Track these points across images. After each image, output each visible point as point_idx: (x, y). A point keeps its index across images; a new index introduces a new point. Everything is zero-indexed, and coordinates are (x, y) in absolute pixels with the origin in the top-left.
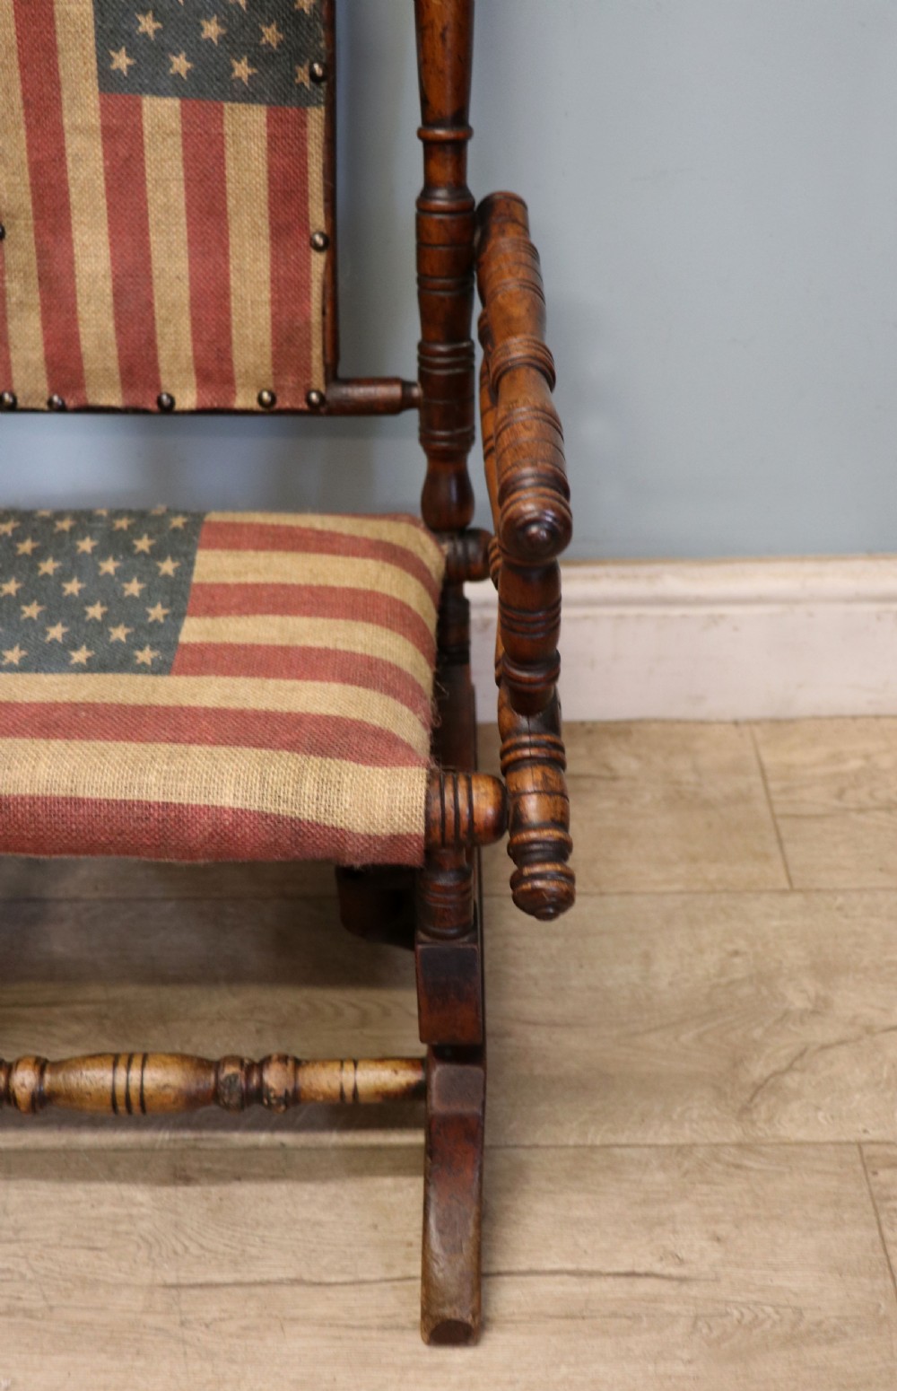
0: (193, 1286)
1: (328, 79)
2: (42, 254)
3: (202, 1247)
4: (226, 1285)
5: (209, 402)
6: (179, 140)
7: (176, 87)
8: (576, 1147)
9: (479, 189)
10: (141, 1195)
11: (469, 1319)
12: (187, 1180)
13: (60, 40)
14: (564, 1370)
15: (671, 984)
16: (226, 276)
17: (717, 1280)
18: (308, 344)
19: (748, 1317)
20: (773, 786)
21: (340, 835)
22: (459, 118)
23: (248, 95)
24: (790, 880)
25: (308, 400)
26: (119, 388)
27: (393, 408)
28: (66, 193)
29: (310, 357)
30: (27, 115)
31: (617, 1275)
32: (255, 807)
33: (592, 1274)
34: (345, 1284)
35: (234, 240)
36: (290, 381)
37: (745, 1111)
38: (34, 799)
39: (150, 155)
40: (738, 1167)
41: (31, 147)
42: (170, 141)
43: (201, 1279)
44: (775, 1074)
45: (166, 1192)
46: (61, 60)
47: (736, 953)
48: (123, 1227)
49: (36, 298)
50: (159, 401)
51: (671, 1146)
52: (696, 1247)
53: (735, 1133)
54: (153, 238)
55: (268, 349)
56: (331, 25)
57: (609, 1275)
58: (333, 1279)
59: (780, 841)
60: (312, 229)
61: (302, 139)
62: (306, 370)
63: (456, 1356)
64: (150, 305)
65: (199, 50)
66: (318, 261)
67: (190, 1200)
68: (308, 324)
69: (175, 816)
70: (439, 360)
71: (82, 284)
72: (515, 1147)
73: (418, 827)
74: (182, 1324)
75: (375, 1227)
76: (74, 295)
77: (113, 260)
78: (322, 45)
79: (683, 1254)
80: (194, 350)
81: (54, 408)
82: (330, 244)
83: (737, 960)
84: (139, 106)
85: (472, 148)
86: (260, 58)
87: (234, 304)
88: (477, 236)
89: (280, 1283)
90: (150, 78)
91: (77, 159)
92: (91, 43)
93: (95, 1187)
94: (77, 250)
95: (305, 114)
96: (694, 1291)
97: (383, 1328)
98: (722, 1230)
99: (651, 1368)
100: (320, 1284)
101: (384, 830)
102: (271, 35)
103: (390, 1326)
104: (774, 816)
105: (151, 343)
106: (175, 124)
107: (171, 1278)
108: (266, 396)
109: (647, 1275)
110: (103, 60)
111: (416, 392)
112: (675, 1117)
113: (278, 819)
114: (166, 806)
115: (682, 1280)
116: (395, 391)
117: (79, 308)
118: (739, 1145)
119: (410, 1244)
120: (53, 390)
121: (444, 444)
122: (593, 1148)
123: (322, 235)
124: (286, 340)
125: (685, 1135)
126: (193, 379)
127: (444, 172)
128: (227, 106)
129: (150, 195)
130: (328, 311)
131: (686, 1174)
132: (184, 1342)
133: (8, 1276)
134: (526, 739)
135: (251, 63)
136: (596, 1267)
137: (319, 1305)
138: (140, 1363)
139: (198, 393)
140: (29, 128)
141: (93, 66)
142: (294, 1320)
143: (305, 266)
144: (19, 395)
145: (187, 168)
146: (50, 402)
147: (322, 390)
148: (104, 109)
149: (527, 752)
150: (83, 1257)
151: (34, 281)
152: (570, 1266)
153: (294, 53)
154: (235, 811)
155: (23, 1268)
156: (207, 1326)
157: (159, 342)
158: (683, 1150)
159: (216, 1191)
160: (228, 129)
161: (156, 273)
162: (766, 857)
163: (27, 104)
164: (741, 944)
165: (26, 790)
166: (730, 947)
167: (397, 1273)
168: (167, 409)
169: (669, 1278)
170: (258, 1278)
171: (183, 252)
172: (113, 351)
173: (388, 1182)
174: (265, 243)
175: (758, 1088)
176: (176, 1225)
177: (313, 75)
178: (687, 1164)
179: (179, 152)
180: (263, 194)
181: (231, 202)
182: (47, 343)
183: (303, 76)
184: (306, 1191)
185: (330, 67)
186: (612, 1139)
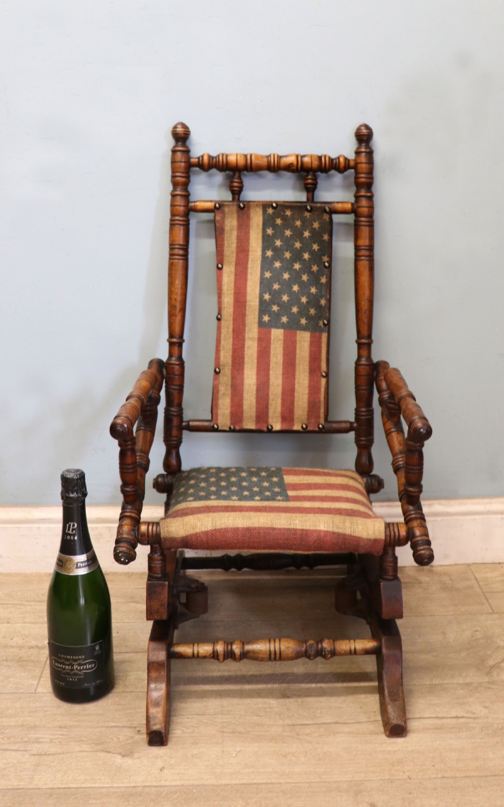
0: (299, 725)
1: (328, 325)
2: (233, 378)
3: (299, 715)
4: (310, 724)
5: (286, 427)
6: (282, 342)
7: (283, 326)
8: (429, 684)
9: (375, 358)
10: (273, 702)
11: (403, 724)
12: (288, 697)
13: (247, 313)
14: (438, 742)
15: (454, 640)
16: (294, 385)
17: (487, 717)
18: (319, 408)
19: (500, 727)
20: (481, 583)
21: (358, 539)
22: (369, 336)
23: (304, 329)
24: (493, 610)
25: (319, 427)
26: (254, 423)
27: (346, 431)
28: (243, 358)
29: (320, 412)
30: (234, 335)
31: (452, 718)
32: (331, 530)
33: (443, 718)
34: (353, 723)
35: (297, 373)
36: (313, 421)
37: (489, 673)
38: (260, 528)
39: (272, 347)
40: (489, 688)
41: (233, 344)
42: (279, 342)
43: (301, 723)
44: (497, 663)
45: (282, 701)
46: (247, 318)
47: (477, 631)
48: (268, 710)
49: (229, 392)
50: (268, 428)
51: (464, 684)
52: (479, 709)
53: (486, 679)
54: (271, 372)
55: (306, 410)
56: (329, 309)
57: (448, 718)
58: (349, 722)
59: (487, 599)
60: (322, 371)
61: (320, 342)
62: (319, 417)
63: (399, 740)
64: (268, 395)
65: (290, 315)
66: (323, 381)
67: (291, 703)
68: (320, 401)
69: (305, 533)
70: (363, 414)
71: (246, 387)
72: (407, 685)
73: (382, 536)
74: (298, 734)
75: (361, 708)
76: (243, 391)
77: (257, 379)
78: (327, 315)
79: (474, 711)
80: (282, 409)
81: (231, 431)
82: (327, 376)
83: (477, 633)
84: (270, 332)
85: (373, 346)
86: (309, 318)
87: (296, 394)
88: (375, 373)
89: (330, 723)
90: (275, 322)
91: (248, 348)
92: (257, 313)
93: (254, 700)
94: (245, 376)
95: (321, 335)
96: (480, 721)
97: (369, 734)
98: (487, 705)
99: (469, 741)
100: (345, 723)
101: (372, 537)
102: (312, 311)
103: (372, 733)
104: (483, 593)
105: (267, 407)
106: (282, 337)
107: (290, 723)
108: (304, 426)
109: (462, 717)
110: (260, 318)
111: (355, 425)
112: (463, 676)
113: (339, 534)
114: (302, 530)
115: (475, 718)
116: (348, 425)
117: (244, 395)
118: (488, 682)
119: (375, 712)
120: (232, 423)
121: (363, 442)
122: (436, 685)
123: (325, 372)
124: (313, 406)
125: (468, 680)
126: (280, 420)
127: (364, 353)
128: (298, 332)
129: (271, 359)
130: (326, 397)
131: (471, 690)
132: (300, 739)
133: (229, 723)
134: (413, 512)
135: (306, 319)
136: (444, 715)
137: (346, 729)
138: (285, 745)
139: (282, 425)
140: (234, 338)
141: (257, 320)
142: (338, 733)
143: (319, 382)
144: (220, 425)
145: (284, 350)
146: (230, 428)
147: (323, 424)
148: (259, 332)
149: (414, 516)
150: (256, 718)
151: (229, 387)
152: (434, 716)
153: (319, 316)
154: (324, 531)
155: (235, 721)
156: (307, 735)
157: (270, 407)
158: (468, 684)
159: (300, 700)
160: (298, 338)
161: (271, 384)
162: (483, 604)
163: (234, 331)
164: (478, 628)
165: (256, 525)
166: (474, 629)
167: (372, 719)
168: (270, 431)
169: (470, 718)
170: (322, 722)
171: (281, 377)
172: (254, 410)
173: (363, 696)
174: (307, 374)
175: (492, 667)
176: (288, 709)
177: (324, 324)
178: (470, 688)
179: (282, 346)
180: (307, 359)
181: (297, 361)
182: (232, 407)
183: (321, 323)
184: (333, 699)
185: (329, 321)
186: (442, 682)
